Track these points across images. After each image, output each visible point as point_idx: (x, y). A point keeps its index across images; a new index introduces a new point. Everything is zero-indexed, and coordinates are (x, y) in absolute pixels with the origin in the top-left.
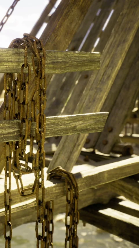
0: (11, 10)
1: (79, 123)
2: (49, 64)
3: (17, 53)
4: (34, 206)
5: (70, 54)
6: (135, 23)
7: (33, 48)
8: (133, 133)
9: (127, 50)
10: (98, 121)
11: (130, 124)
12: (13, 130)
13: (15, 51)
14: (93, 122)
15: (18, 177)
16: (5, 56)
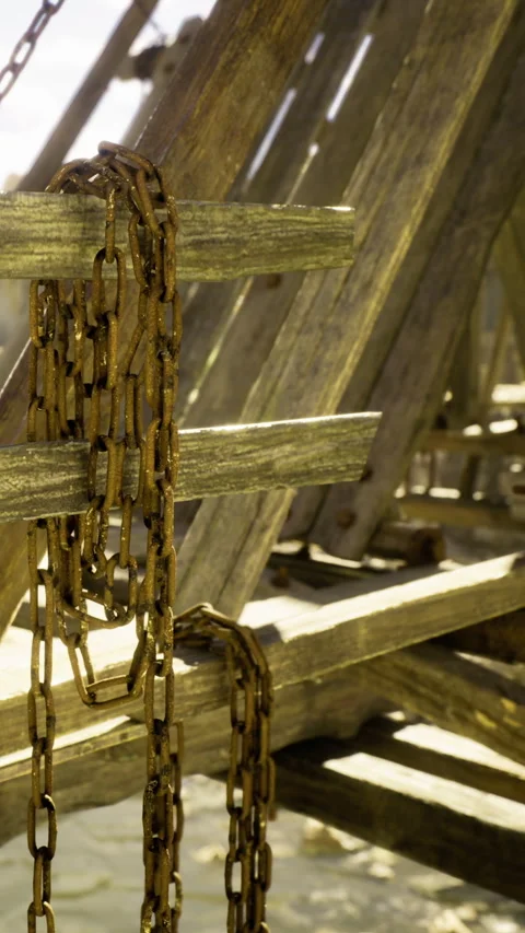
0: (27, 46)
1: (281, 451)
2: (185, 246)
3: (77, 211)
4: (118, 742)
5: (252, 212)
6: (457, 95)
7: (135, 194)
8: (431, 485)
9: (432, 190)
10: (346, 443)
11: (424, 452)
12: (64, 478)
13: (70, 204)
14: (329, 448)
15: (76, 640)
16: (37, 221)
